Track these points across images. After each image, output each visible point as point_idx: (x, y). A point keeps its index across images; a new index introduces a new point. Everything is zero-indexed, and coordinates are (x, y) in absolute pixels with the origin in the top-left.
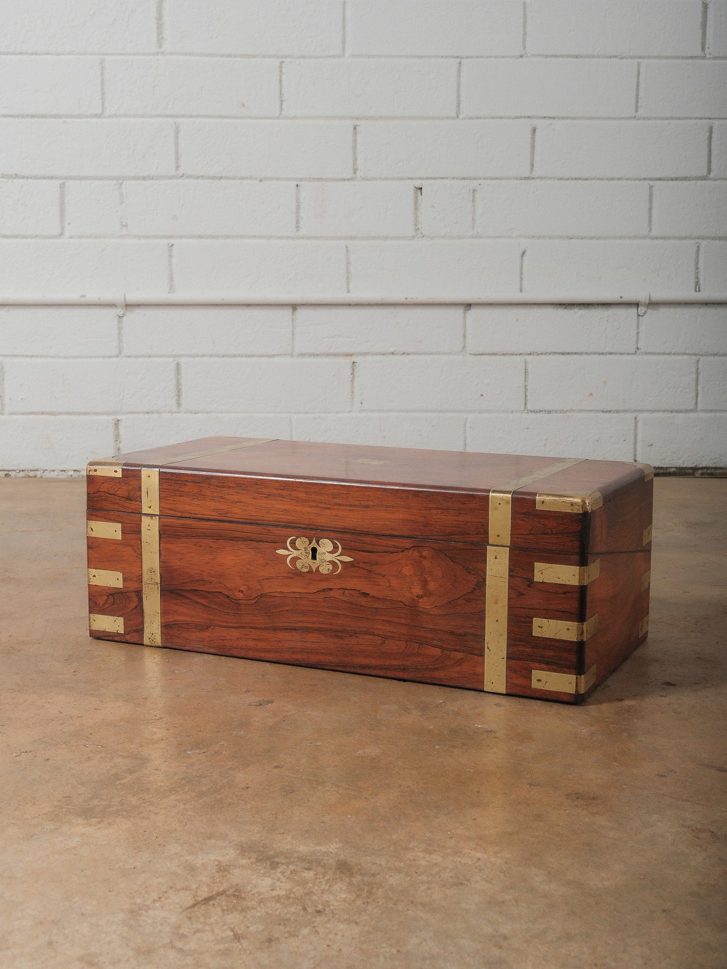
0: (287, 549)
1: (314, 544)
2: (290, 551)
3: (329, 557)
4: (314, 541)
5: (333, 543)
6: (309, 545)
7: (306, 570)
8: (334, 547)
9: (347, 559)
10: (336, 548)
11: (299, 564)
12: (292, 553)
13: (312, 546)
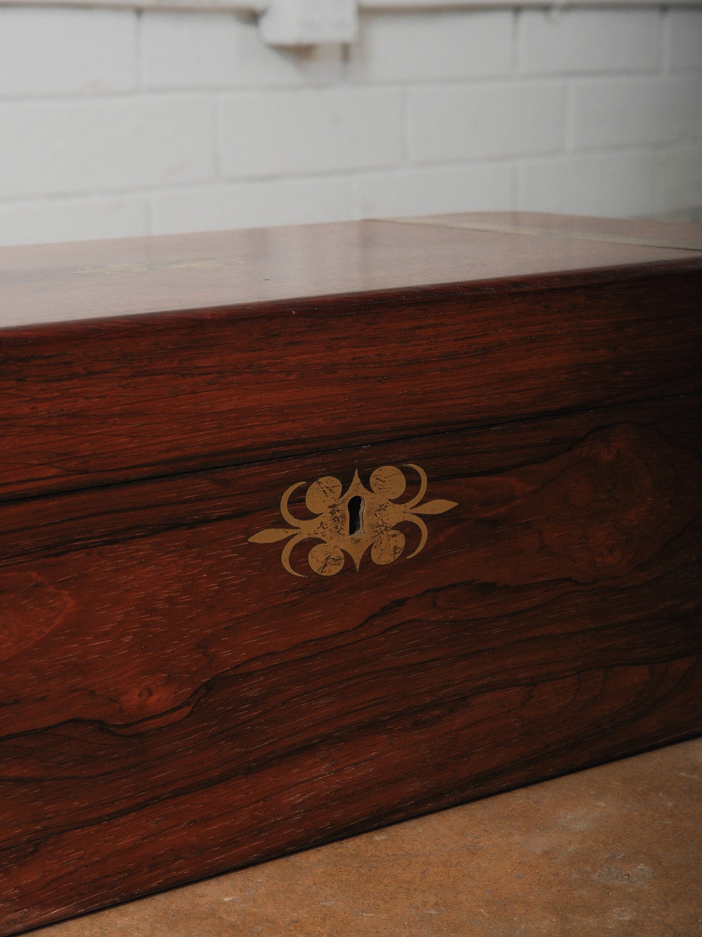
0: (281, 524)
1: (356, 488)
2: (290, 527)
3: (397, 514)
4: (356, 479)
5: (407, 472)
6: (342, 495)
7: (334, 570)
8: (409, 483)
9: (440, 506)
10: (413, 483)
11: (316, 560)
12: (295, 531)
13: (350, 494)
